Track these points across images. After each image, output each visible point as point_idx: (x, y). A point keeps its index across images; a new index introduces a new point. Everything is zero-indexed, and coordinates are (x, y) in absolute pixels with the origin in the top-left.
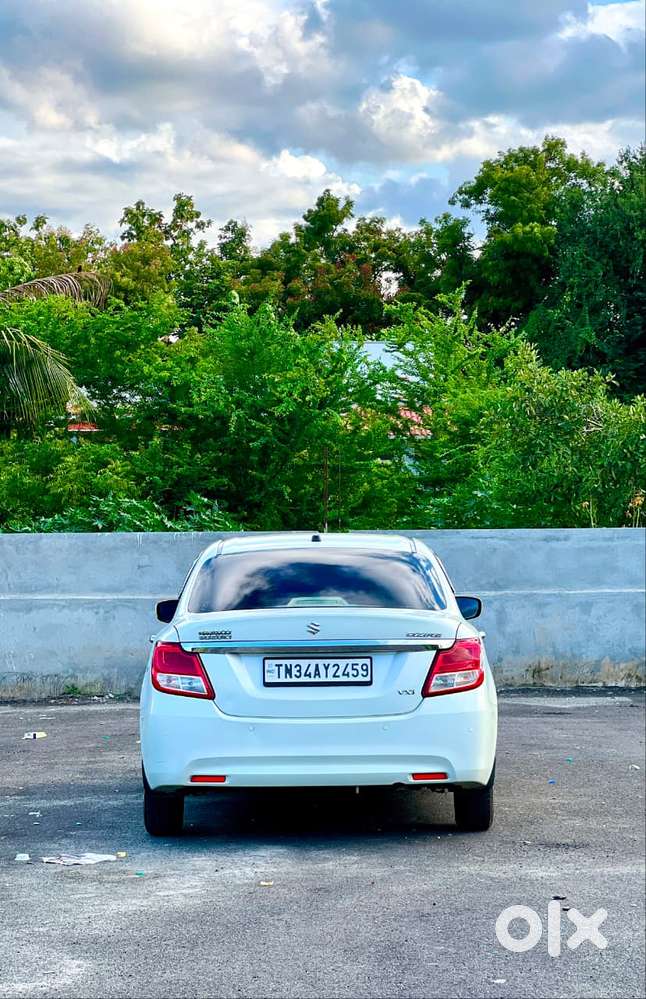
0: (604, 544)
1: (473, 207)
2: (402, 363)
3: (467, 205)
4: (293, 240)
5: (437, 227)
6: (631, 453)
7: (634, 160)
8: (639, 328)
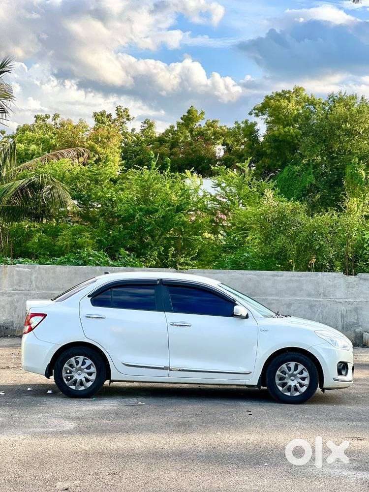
0: (298, 278)
1: (260, 117)
2: (219, 193)
3: (257, 115)
4: (176, 129)
5: (243, 125)
6: (310, 240)
7: (336, 98)
8: (336, 176)
